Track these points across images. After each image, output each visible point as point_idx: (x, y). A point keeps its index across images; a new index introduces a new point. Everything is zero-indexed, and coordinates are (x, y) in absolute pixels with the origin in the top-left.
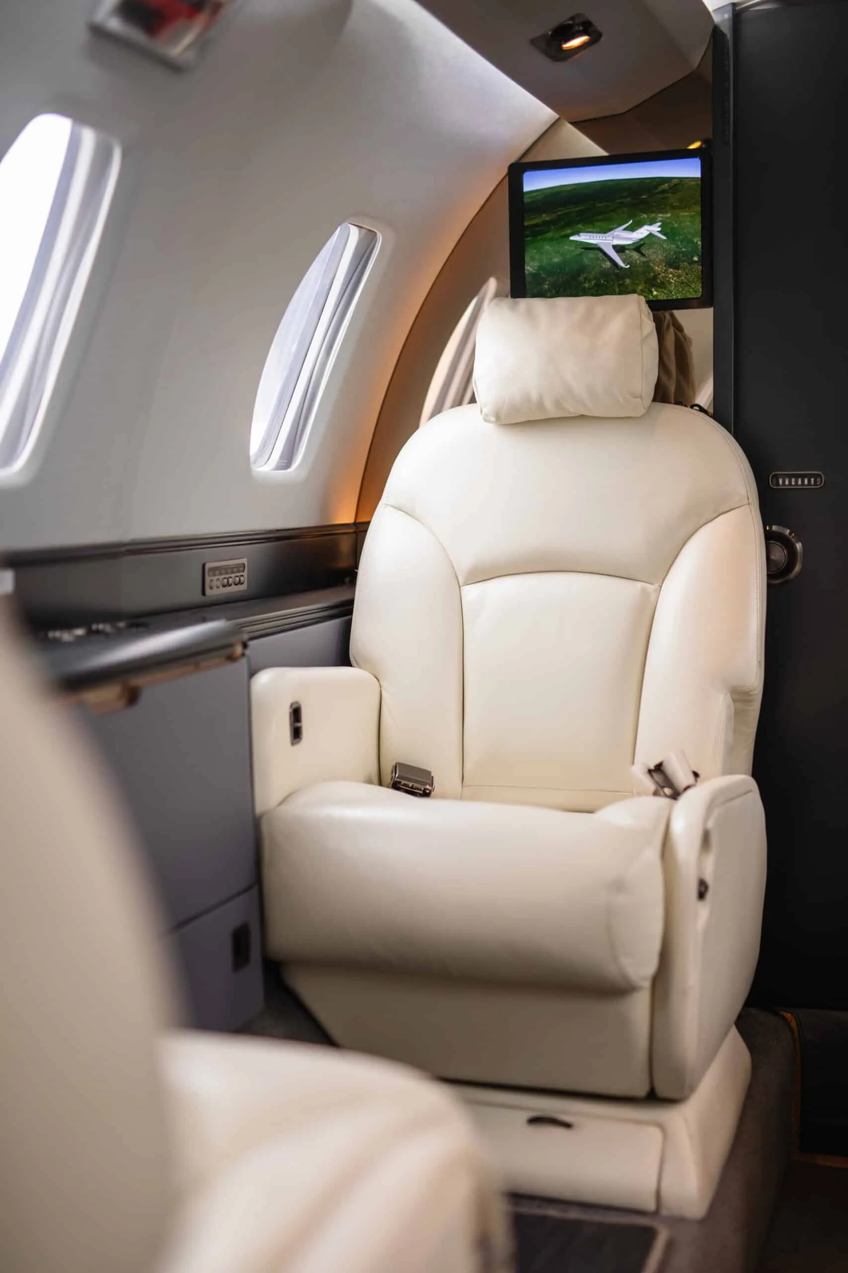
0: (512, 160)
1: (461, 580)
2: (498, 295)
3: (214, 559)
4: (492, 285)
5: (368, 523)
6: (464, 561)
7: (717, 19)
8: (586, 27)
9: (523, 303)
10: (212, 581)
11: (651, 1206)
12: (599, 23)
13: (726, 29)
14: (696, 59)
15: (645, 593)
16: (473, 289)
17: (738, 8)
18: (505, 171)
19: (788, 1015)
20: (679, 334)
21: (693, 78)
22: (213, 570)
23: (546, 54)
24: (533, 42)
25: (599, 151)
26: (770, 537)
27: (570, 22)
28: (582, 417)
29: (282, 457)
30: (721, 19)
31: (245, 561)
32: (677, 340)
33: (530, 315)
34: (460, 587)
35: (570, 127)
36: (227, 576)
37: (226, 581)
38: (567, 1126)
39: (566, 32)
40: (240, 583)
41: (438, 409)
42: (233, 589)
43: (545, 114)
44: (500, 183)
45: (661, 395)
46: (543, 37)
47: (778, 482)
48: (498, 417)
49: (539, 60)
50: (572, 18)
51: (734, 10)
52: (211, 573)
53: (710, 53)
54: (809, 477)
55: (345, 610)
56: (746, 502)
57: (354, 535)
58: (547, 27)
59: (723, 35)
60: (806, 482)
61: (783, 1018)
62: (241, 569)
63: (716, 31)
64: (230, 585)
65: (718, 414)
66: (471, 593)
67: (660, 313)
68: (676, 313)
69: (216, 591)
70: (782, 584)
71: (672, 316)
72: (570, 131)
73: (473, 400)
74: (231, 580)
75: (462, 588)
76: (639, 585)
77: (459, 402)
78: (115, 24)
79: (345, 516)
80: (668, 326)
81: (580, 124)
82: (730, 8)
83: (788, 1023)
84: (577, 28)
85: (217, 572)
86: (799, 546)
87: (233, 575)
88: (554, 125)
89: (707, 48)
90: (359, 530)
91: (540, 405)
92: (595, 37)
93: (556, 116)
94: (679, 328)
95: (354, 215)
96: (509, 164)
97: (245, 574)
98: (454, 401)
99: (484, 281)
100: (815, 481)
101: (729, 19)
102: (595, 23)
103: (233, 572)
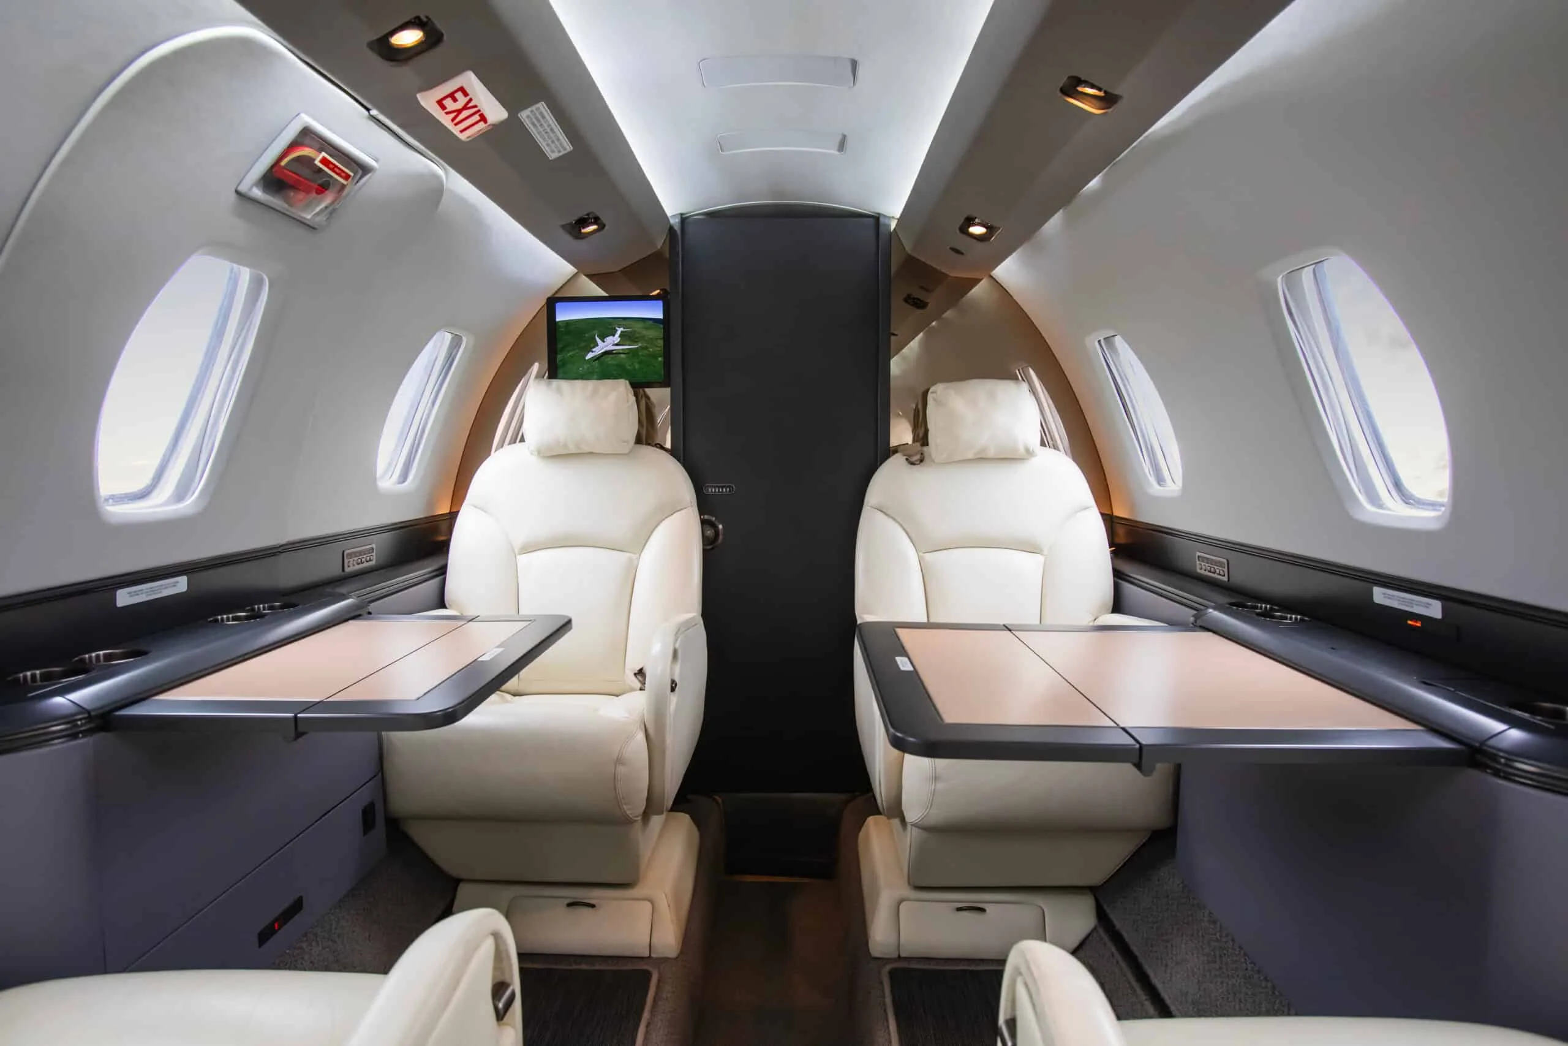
0: (549, 295)
1: (517, 552)
2: (539, 376)
3: (350, 547)
4: (536, 367)
5: (458, 512)
6: (518, 541)
7: (672, 221)
8: (596, 220)
9: (555, 383)
10: (349, 562)
11: (647, 954)
12: (604, 219)
13: (677, 228)
14: (659, 244)
15: (631, 560)
16: (523, 371)
17: (684, 216)
18: (544, 301)
19: (717, 797)
20: (648, 401)
21: (656, 256)
22: (350, 555)
23: (570, 233)
24: (563, 227)
25: (601, 293)
26: (703, 523)
27: (586, 217)
28: (591, 453)
29: (400, 476)
30: (675, 222)
31: (374, 546)
32: (647, 403)
33: (559, 390)
34: (515, 557)
35: (584, 277)
36: (360, 557)
37: (360, 560)
38: (593, 906)
39: (583, 222)
40: (370, 560)
41: (501, 445)
42: (366, 565)
43: (569, 269)
44: (541, 309)
45: (639, 441)
46: (570, 224)
47: (708, 490)
48: (539, 452)
49: (567, 238)
50: (588, 215)
51: (681, 218)
52: (349, 557)
53: (668, 242)
54: (726, 487)
55: (442, 571)
56: (690, 505)
57: (449, 520)
58: (573, 219)
59: (675, 231)
60: (724, 490)
61: (715, 799)
62: (371, 551)
63: (671, 229)
64: (363, 563)
65: (673, 452)
66: (523, 559)
67: (637, 390)
68: (648, 390)
69: (352, 567)
70: (712, 549)
71: (644, 392)
72: (584, 279)
73: (522, 440)
74: (363, 560)
75: (518, 557)
76: (628, 555)
77: (513, 441)
78: (257, 193)
79: (444, 509)
80: (642, 397)
81: (590, 277)
82: (680, 216)
83: (717, 802)
84: (590, 221)
85: (353, 556)
86: (720, 527)
87: (365, 556)
88: (575, 276)
89: (666, 237)
90: (452, 516)
91: (565, 446)
92: (602, 227)
93: (576, 271)
94: (648, 398)
95: (446, 325)
96: (546, 297)
97: (374, 554)
98: (510, 441)
99: (532, 364)
100: (730, 490)
101: (678, 222)
102: (601, 217)
103: (365, 554)
